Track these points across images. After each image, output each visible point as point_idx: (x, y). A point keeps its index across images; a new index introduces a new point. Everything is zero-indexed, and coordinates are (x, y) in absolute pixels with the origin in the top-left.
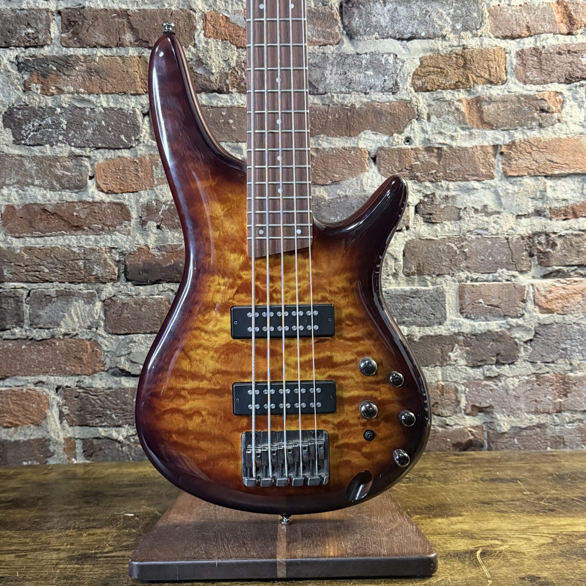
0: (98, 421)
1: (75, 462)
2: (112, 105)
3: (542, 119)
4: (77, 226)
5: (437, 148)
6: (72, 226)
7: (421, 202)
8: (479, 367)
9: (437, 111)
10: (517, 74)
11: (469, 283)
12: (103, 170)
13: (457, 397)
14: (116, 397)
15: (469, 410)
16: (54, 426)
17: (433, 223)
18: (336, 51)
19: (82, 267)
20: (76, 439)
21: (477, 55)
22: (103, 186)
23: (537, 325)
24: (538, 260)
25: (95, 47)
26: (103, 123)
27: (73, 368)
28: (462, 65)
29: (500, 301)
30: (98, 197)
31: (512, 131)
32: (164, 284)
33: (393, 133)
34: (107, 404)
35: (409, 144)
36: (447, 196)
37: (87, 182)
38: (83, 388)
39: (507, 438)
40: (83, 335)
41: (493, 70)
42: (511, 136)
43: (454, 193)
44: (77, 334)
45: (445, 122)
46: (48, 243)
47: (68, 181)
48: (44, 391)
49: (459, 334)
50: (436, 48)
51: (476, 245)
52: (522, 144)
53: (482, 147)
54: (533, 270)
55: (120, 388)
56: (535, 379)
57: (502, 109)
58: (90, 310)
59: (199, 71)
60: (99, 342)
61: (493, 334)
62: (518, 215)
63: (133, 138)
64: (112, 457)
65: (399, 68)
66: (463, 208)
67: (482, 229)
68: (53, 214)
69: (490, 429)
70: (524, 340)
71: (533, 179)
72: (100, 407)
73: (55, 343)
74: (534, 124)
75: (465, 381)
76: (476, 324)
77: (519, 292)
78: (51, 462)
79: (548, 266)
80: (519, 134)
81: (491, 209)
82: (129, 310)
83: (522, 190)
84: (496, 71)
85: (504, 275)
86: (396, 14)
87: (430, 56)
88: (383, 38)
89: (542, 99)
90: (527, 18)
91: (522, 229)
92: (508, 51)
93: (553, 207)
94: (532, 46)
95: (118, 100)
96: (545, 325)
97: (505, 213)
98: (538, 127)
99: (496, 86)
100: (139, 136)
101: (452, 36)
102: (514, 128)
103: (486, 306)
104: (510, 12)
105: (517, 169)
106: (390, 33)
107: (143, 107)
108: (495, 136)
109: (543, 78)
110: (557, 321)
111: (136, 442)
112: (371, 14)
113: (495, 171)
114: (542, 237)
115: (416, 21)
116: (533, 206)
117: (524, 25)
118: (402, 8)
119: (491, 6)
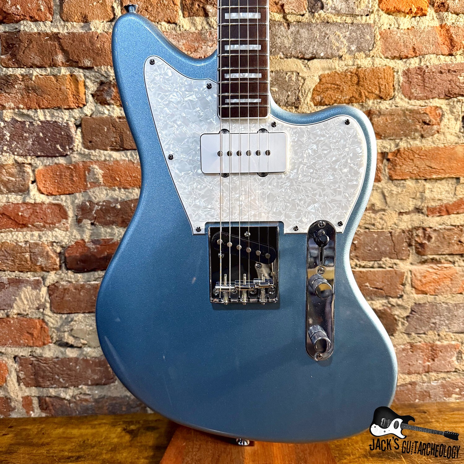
0: (48, 383)
1: (33, 416)
2: (49, 119)
3: (424, 131)
4: (23, 224)
6: (19, 224)
10: (403, 90)
11: (358, 269)
12: (43, 175)
14: (63, 365)
16: (13, 388)
19: (29, 259)
20: (32, 397)
21: (369, 74)
22: (43, 189)
23: (413, 304)
24: (416, 250)
25: (31, 67)
26: (41, 135)
27: (27, 341)
28: (356, 82)
29: (384, 284)
30: (39, 199)
31: (398, 141)
32: (99, 272)
34: (55, 370)
37: (29, 186)
38: (35, 357)
40: (33, 315)
41: (383, 87)
42: (397, 145)
44: (28, 314)
47: (13, 185)
48: (3, 360)
50: (333, 67)
51: (364, 238)
52: (406, 152)
54: (410, 257)
55: (65, 358)
56: (409, 347)
57: (390, 121)
58: (36, 294)
60: (46, 320)
62: (400, 212)
63: (67, 148)
64: (62, 411)
65: (301, 84)
67: (369, 224)
68: (2, 214)
70: (402, 316)
71: (414, 181)
72: (50, 372)
73: (10, 321)
74: (417, 134)
77: (399, 277)
78: (13, 415)
79: (424, 255)
80: (404, 143)
81: (378, 207)
82: (69, 294)
83: (404, 191)
84: (385, 88)
85: (387, 263)
86: (299, 36)
87: (328, 74)
88: (287, 58)
89: (424, 113)
90: (414, 40)
91: (403, 224)
92: (396, 70)
93: (430, 205)
94: (417, 65)
95: (53, 114)
96: (420, 304)
97: (389, 211)
98: (420, 137)
99: (385, 101)
100: (72, 146)
101: (347, 56)
102: (400, 138)
103: (371, 289)
104: (399, 35)
105: (401, 173)
106: (293, 53)
107: (75, 119)
108: (383, 145)
109: (425, 94)
110: (429, 301)
111: (81, 400)
112: (276, 36)
113: (382, 175)
114: (419, 231)
115: (316, 43)
116: (413, 204)
117: (411, 47)
118: (304, 30)
119: (382, 30)
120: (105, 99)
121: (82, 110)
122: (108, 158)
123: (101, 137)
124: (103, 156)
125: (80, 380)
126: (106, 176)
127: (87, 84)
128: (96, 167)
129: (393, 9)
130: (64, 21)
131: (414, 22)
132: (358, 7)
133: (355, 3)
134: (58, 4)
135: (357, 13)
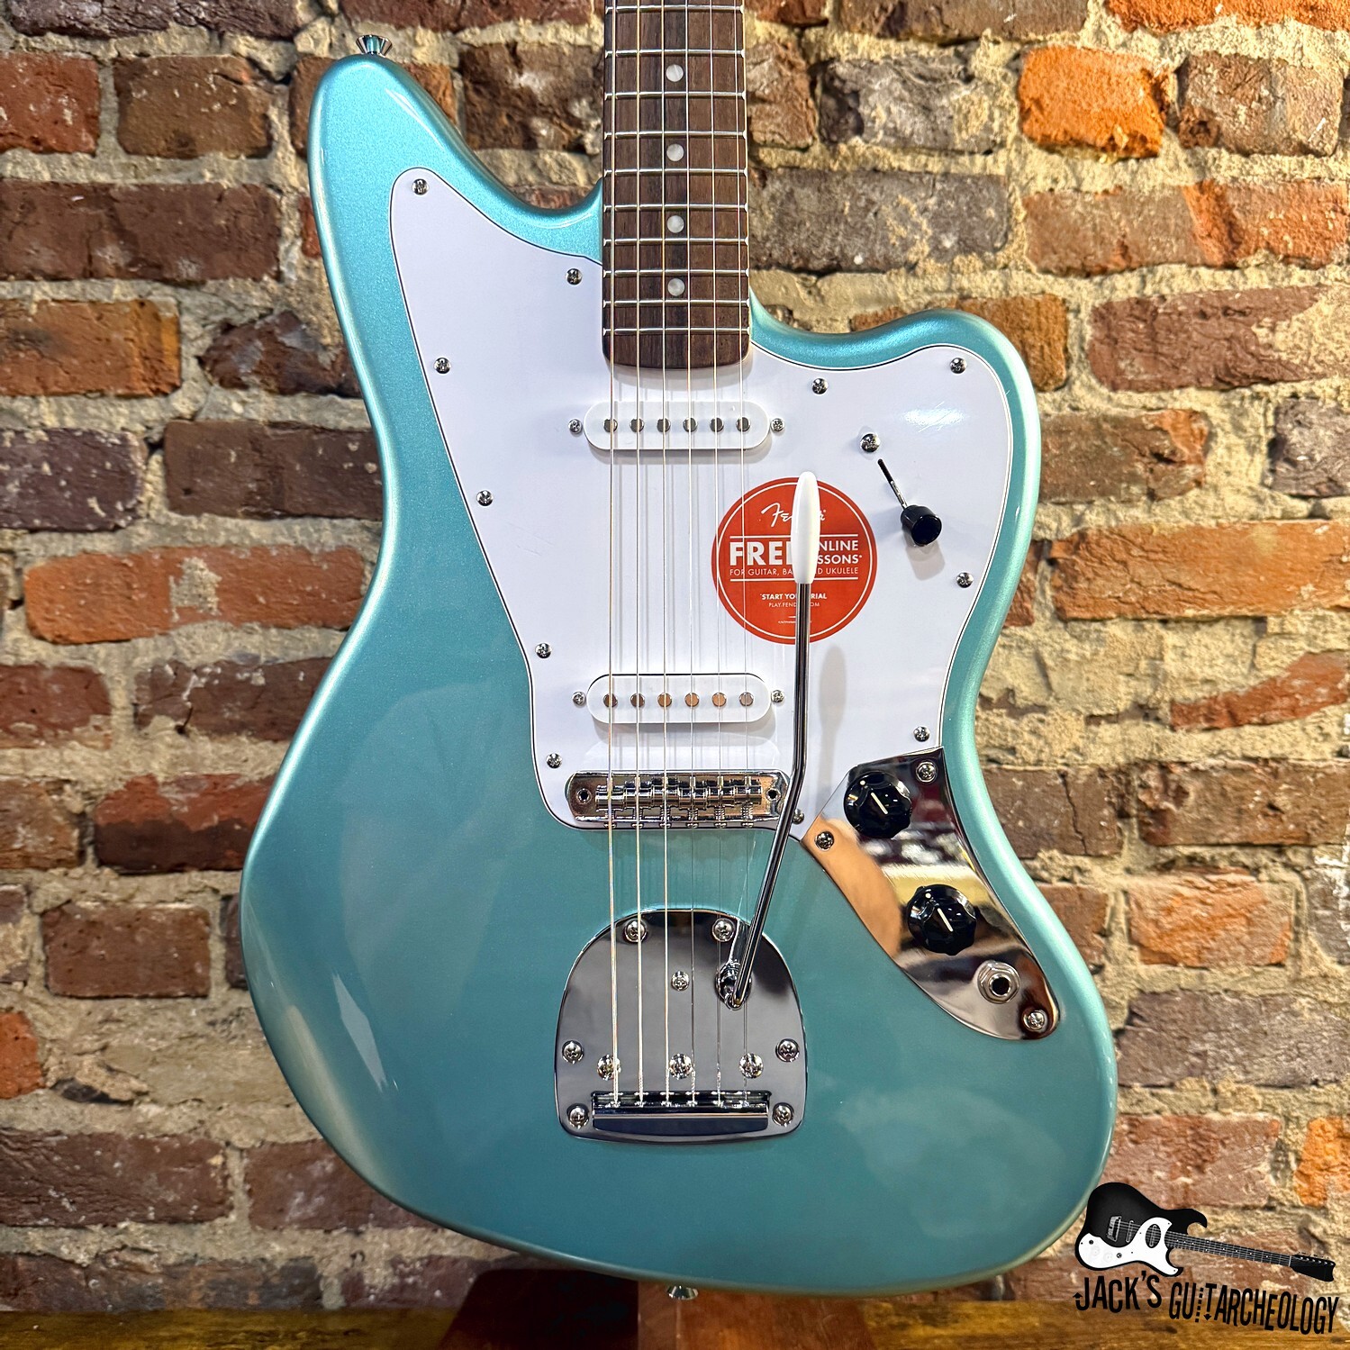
0: (26, 1212)
2: (70, 423)
3: (1157, 479)
10: (1093, 364)
12: (46, 585)
14: (72, 1156)
21: (993, 315)
22: (42, 626)
23: (1135, 994)
24: (1140, 830)
25: (29, 277)
26: (46, 468)
30: (29, 653)
31: (1080, 508)
32: (193, 874)
34: (49, 1172)
39: (1051, 1270)
41: (1034, 354)
42: (1078, 520)
50: (890, 294)
52: (1104, 540)
54: (1125, 851)
55: (82, 1134)
56: (1125, 1127)
57: (1055, 451)
58: (7, 936)
59: (291, 340)
60: (30, 1016)
62: (1092, 716)
63: (119, 507)
67: (1001, 747)
71: (1130, 626)
72: (33, 1178)
74: (1135, 490)
77: (1093, 912)
79: (1165, 846)
80: (1098, 514)
81: (1025, 699)
82: (103, 940)
83: (1102, 653)
84: (1042, 356)
85: (1054, 866)
86: (792, 206)
87: (876, 314)
88: (758, 268)
89: (1156, 429)
90: (1123, 223)
91: (1100, 752)
92: (1073, 306)
93: (1179, 698)
94: (1133, 294)
95: (84, 410)
96: (1154, 993)
97: (1059, 711)
98: (1144, 498)
99: (1041, 394)
100: (134, 502)
101: (931, 265)
102: (1084, 500)
104: (1079, 208)
105: (1091, 602)
106: (776, 254)
107: (148, 428)
108: (1038, 518)
109: (1159, 376)
110: (1183, 986)
111: (124, 1269)
113: (1036, 606)
114: (1150, 772)
115: (842, 227)
116: (1129, 694)
117: (1115, 242)
118: (807, 191)
119: (1032, 193)
120: (236, 370)
121: (168, 402)
122: (234, 540)
123: (217, 479)
124: (223, 533)
125: (123, 1206)
126: (225, 591)
127: (184, 327)
128: (201, 564)
129: (1060, 137)
130: (128, 152)
131: (1123, 174)
132: (960, 130)
133: (951, 118)
134: (115, 105)
135: (959, 146)
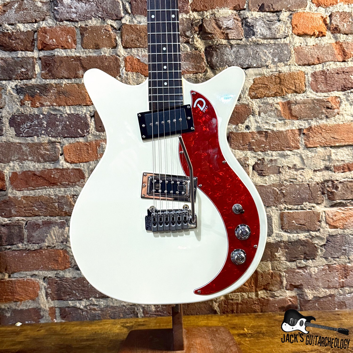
0: (68, 297)
1: (56, 321)
2: (73, 112)
3: (328, 113)
4: (53, 183)
5: (264, 132)
6: (51, 183)
7: (256, 163)
8: (294, 261)
9: (264, 110)
10: (312, 86)
11: (286, 211)
12: (68, 150)
13: (281, 280)
14: (79, 283)
15: (288, 287)
16: (43, 301)
17: (264, 176)
18: (203, 77)
19: (57, 207)
20: (56, 308)
21: (287, 76)
22: (68, 159)
23: (328, 236)
24: (328, 197)
25: (62, 78)
26: (68, 123)
27: (53, 266)
28: (278, 82)
29: (305, 222)
30: (65, 166)
31: (310, 121)
33: (238, 124)
34: (73, 287)
35: (248, 130)
36: (271, 160)
37: (59, 157)
38: (59, 278)
39: (311, 303)
40: (58, 247)
41: (297, 85)
42: (309, 124)
43: (275, 158)
44: (55, 246)
45: (269, 116)
46: (37, 193)
47: (48, 157)
48: (37, 280)
49: (281, 242)
50: (262, 73)
51: (290, 189)
52: (316, 128)
53: (292, 130)
54: (324, 202)
55: (80, 278)
56: (327, 268)
57: (303, 108)
58: (62, 232)
60: (68, 250)
61: (301, 241)
62: (315, 170)
63: (85, 131)
64: (77, 318)
66: (281, 167)
67: (293, 179)
68: (39, 177)
69: (301, 298)
70: (320, 245)
71: (323, 149)
72: (69, 289)
73: (42, 252)
74: (323, 116)
75: (285, 270)
76: (291, 235)
77: (317, 216)
78: (42, 321)
79: (334, 200)
80: (314, 122)
81: (299, 167)
83: (316, 155)
84: (299, 85)
85: (307, 206)
86: (239, 54)
87: (259, 78)
89: (327, 102)
90: (318, 53)
91: (317, 178)
92: (306, 73)
93: (336, 165)
94: (321, 69)
95: (76, 109)
96: (333, 235)
97: (307, 169)
98: (325, 118)
99: (299, 94)
100: (88, 130)
101: (272, 66)
102: (311, 119)
103: (297, 225)
104: (307, 50)
105: (313, 143)
107: (90, 112)
108: (300, 124)
109: (328, 89)
110: (340, 233)
111: (90, 309)
112: (223, 54)
113: (300, 144)
114: (329, 183)
115: (251, 58)
116: (324, 164)
117: (316, 57)
118: (242, 50)
119: (296, 47)
125: (91, 294)
128: (104, 143)
129: (302, 33)
130: (84, 48)
131: (317, 41)
132: (278, 33)
133: (276, 30)
134: (80, 37)
135: (278, 37)
